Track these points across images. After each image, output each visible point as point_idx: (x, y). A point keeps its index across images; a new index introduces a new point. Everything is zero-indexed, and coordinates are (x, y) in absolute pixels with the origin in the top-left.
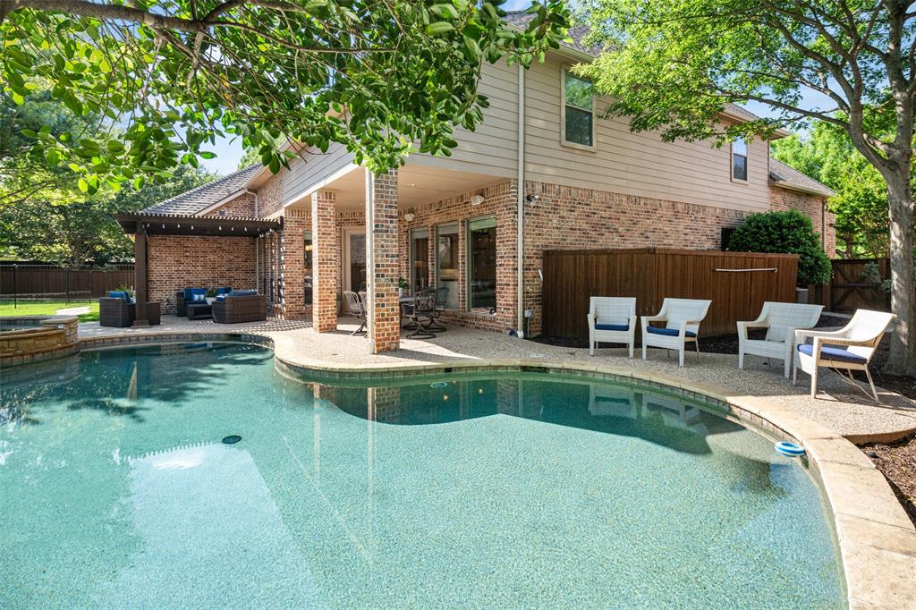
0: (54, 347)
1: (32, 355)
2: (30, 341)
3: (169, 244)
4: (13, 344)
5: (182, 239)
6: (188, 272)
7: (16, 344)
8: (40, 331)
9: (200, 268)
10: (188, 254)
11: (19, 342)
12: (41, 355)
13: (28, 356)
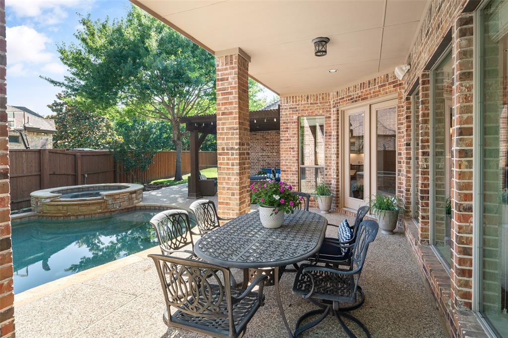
0: (96, 212)
1: (77, 216)
2: (75, 207)
3: (258, 138)
4: (65, 208)
5: (265, 133)
6: (268, 157)
7: (67, 208)
8: (88, 200)
9: (275, 154)
10: (268, 144)
11: (69, 207)
12: (82, 217)
13: (74, 217)
